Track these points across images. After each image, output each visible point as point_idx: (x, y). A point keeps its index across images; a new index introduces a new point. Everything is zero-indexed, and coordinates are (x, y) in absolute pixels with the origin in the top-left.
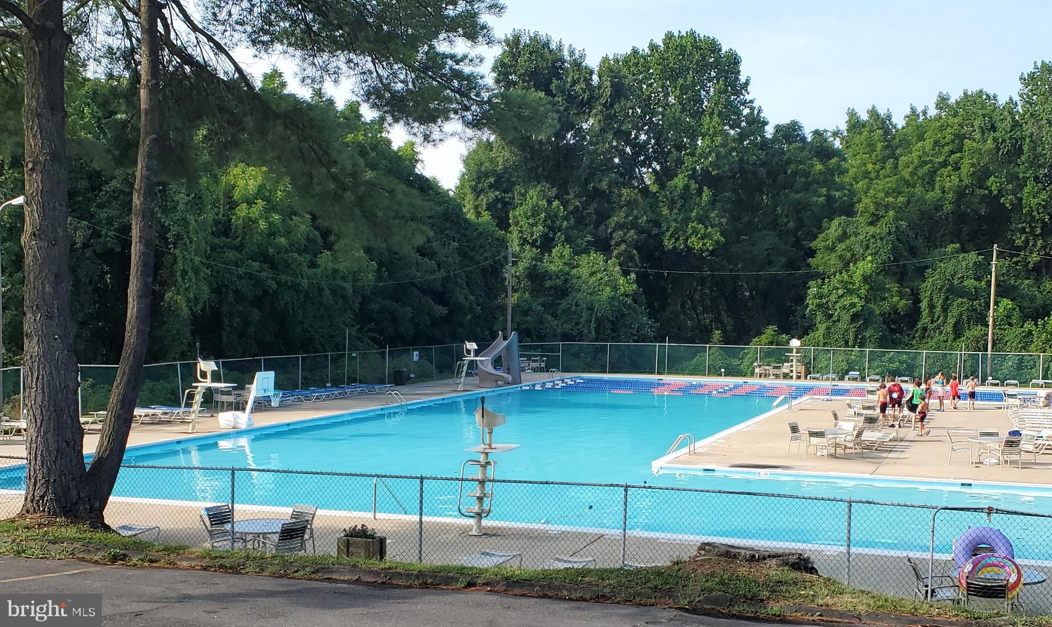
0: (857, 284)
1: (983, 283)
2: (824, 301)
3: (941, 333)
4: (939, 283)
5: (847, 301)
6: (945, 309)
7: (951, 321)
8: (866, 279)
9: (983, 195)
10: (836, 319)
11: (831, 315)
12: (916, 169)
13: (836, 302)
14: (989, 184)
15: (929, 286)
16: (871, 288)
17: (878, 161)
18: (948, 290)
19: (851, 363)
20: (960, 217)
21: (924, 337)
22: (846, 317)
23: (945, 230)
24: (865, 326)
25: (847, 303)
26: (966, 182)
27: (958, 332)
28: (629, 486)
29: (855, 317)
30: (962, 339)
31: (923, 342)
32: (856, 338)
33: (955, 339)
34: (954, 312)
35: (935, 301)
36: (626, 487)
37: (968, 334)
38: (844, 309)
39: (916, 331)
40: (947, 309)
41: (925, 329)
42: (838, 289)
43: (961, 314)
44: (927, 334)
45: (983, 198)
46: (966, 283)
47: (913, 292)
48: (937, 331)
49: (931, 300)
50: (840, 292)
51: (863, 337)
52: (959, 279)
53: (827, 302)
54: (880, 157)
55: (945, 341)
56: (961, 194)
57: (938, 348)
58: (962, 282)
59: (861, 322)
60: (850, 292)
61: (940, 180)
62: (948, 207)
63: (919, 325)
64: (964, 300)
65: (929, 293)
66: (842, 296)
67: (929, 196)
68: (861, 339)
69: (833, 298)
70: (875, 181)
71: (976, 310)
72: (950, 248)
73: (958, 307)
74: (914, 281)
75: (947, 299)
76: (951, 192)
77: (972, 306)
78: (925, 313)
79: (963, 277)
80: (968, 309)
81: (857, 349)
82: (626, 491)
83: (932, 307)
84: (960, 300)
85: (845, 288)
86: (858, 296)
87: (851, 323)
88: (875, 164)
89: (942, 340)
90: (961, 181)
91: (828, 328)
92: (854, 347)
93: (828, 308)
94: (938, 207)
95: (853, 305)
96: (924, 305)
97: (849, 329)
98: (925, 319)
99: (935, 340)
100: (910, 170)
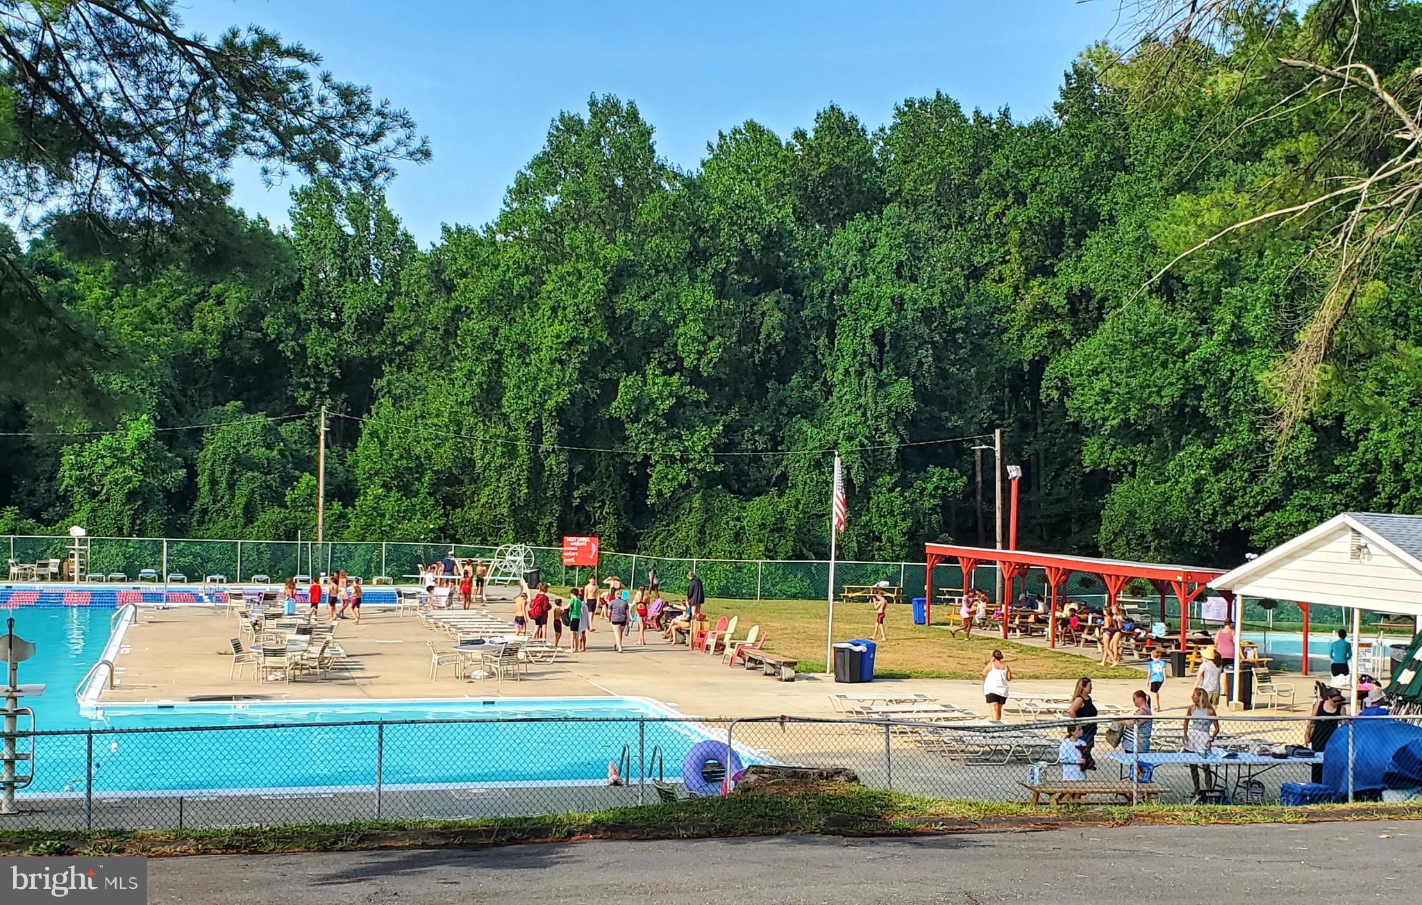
0: (129, 452)
1: (275, 452)
2: (86, 473)
3: (227, 516)
4: (222, 452)
5: (120, 473)
6: (231, 486)
7: (241, 501)
8: (142, 445)
9: (256, 340)
10: (104, 497)
11: (97, 493)
12: (166, 300)
13: (103, 475)
14: (264, 326)
15: (210, 453)
16: (149, 458)
17: (107, 284)
18: (234, 461)
19: (130, 557)
20: (224, 364)
21: (203, 523)
22: (120, 497)
23: (206, 381)
24: (144, 508)
25: (120, 476)
26: (234, 320)
27: (250, 514)
28: (385, 723)
29: (131, 496)
30: (256, 524)
31: (203, 528)
32: (133, 523)
33: (246, 525)
34: (243, 489)
35: (218, 474)
36: (381, 724)
37: (262, 517)
38: (116, 485)
39: (193, 514)
40: (234, 485)
41: (205, 511)
42: (103, 457)
43: (253, 492)
44: (207, 518)
45: (257, 343)
46: (254, 452)
47: (186, 463)
48: (222, 514)
49: (213, 473)
50: (108, 462)
51: (143, 523)
52: (245, 446)
53: (90, 475)
54: (109, 280)
55: (233, 527)
56: (227, 336)
57: (224, 537)
58: (249, 450)
59: (140, 502)
60: (122, 462)
61: (200, 317)
62: (212, 353)
63: (197, 506)
64: (256, 474)
65: (209, 464)
66: (111, 467)
67: (187, 336)
68: (140, 525)
69: (98, 469)
70: (106, 311)
71: (269, 487)
72: (231, 406)
73: (249, 482)
74: (186, 448)
75: (233, 472)
76: (215, 333)
77: (264, 481)
78: (205, 490)
79: (249, 444)
80: (261, 486)
81: (135, 538)
82: (381, 728)
83: (213, 482)
84: (250, 473)
85: (115, 456)
86: (133, 468)
87: (124, 505)
88: (102, 288)
89: (228, 525)
90: (227, 319)
91: (93, 510)
92: (130, 535)
93: (91, 483)
94: (198, 351)
95: (128, 480)
96: (202, 479)
97: (122, 511)
98: (204, 498)
99: (220, 525)
100: (157, 300)
